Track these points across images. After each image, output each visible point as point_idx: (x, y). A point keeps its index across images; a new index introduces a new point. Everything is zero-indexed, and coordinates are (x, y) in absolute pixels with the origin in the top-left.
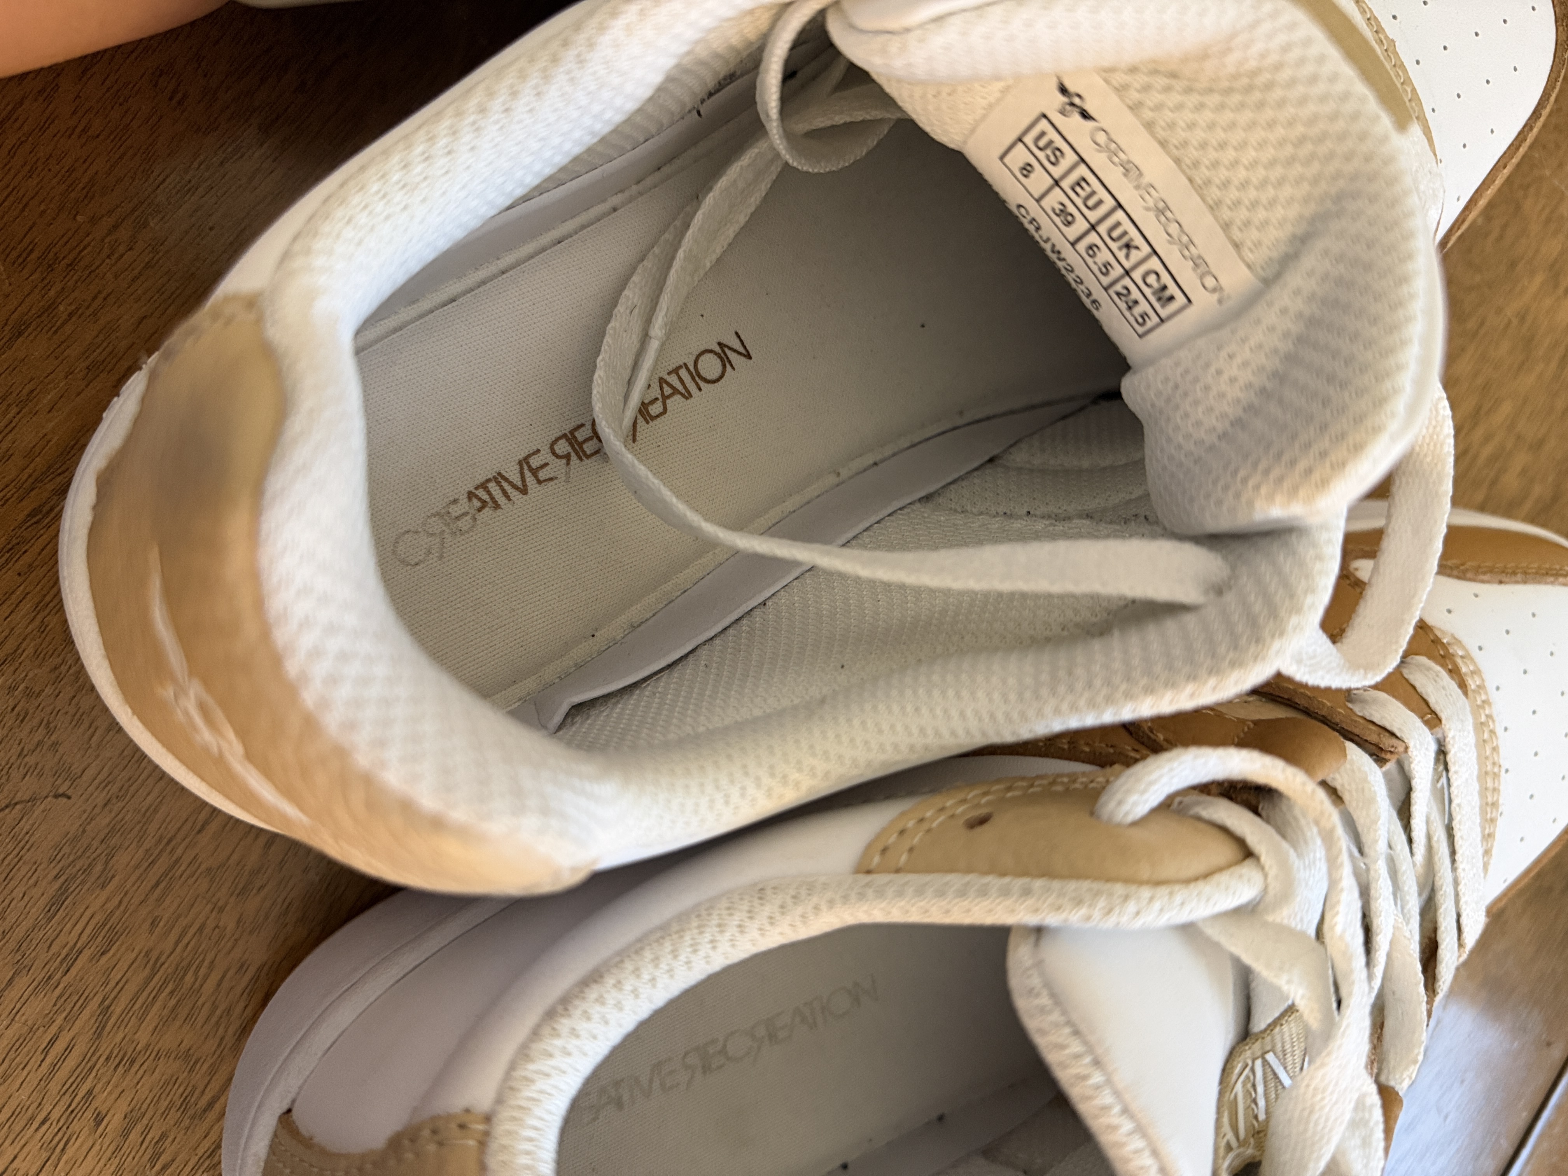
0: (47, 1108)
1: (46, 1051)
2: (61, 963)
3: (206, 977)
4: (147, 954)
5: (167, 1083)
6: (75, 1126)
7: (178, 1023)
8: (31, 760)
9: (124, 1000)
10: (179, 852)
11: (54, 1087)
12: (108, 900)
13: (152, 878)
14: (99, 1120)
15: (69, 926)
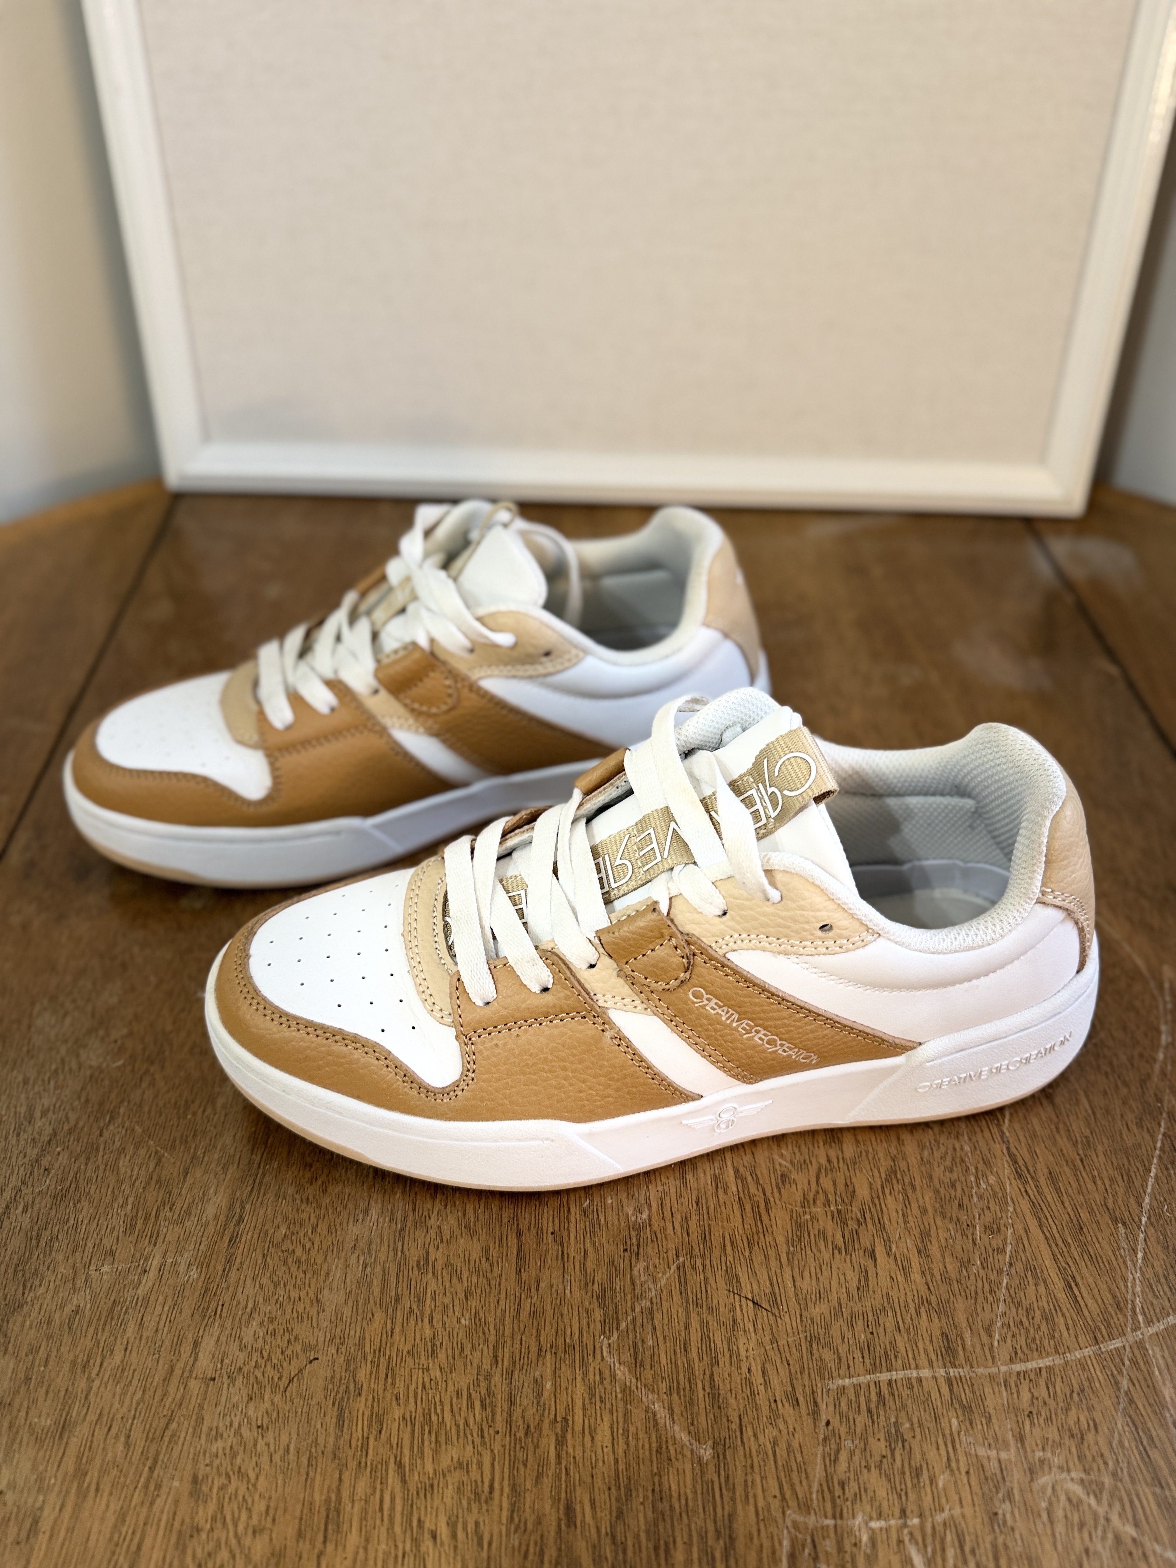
0: (400, 1546)
1: (381, 1510)
2: (361, 1451)
3: (443, 1411)
4: (404, 1418)
5: (459, 1488)
6: (423, 1549)
7: (443, 1447)
8: (289, 1352)
9: (406, 1452)
10: (388, 1353)
11: (398, 1529)
12: (366, 1400)
13: (382, 1375)
14: (434, 1537)
15: (354, 1427)
